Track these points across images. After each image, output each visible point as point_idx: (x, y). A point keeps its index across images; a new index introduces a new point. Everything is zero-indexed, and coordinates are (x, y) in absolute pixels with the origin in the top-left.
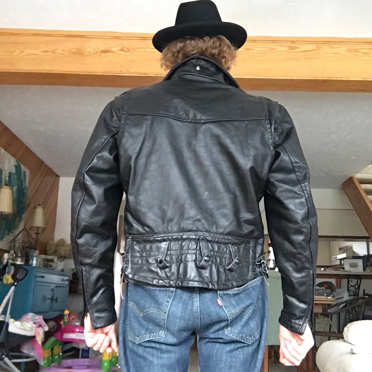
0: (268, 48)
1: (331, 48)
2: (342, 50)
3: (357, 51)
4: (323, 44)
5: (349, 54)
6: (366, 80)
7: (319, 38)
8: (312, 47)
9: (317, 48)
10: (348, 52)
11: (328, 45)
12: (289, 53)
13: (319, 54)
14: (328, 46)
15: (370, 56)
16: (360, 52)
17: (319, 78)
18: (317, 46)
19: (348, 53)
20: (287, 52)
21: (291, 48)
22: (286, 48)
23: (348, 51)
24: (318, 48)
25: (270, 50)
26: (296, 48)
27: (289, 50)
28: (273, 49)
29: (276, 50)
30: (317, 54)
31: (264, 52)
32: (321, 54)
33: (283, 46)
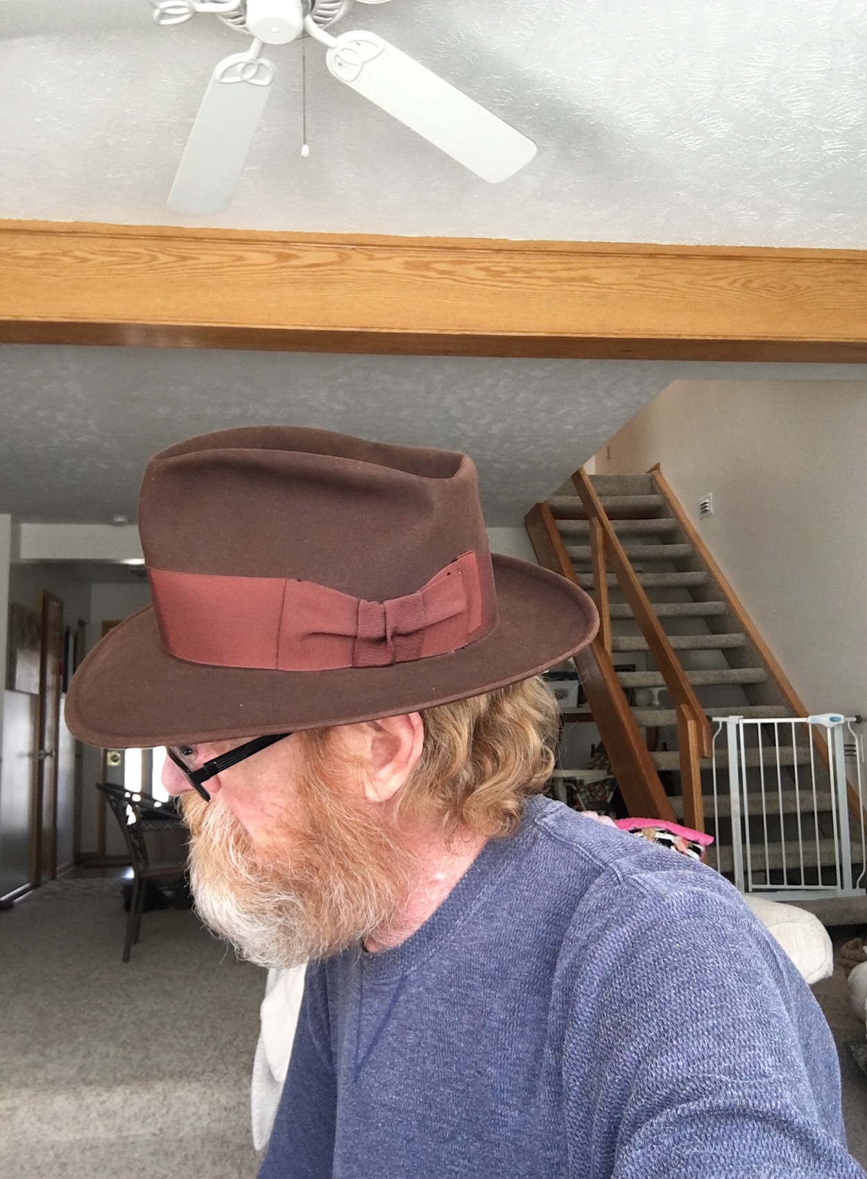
0: (230, 256)
1: (369, 259)
2: (395, 264)
3: (427, 266)
4: (353, 249)
5: (412, 275)
6: (443, 333)
7: (343, 235)
8: (329, 256)
9: (339, 259)
10: (407, 269)
11: (366, 252)
12: (276, 268)
13: (343, 271)
14: (365, 254)
15: (454, 280)
16: (432, 269)
17: (342, 329)
18: (340, 255)
19: (407, 272)
20: (272, 266)
21: (282, 257)
22: (270, 258)
23: (409, 266)
24: (343, 259)
25: (234, 261)
26: (294, 257)
27: (276, 262)
28: (240, 258)
29: (244, 262)
30: (339, 272)
31: (218, 265)
32: (346, 272)
33: (262, 252)
